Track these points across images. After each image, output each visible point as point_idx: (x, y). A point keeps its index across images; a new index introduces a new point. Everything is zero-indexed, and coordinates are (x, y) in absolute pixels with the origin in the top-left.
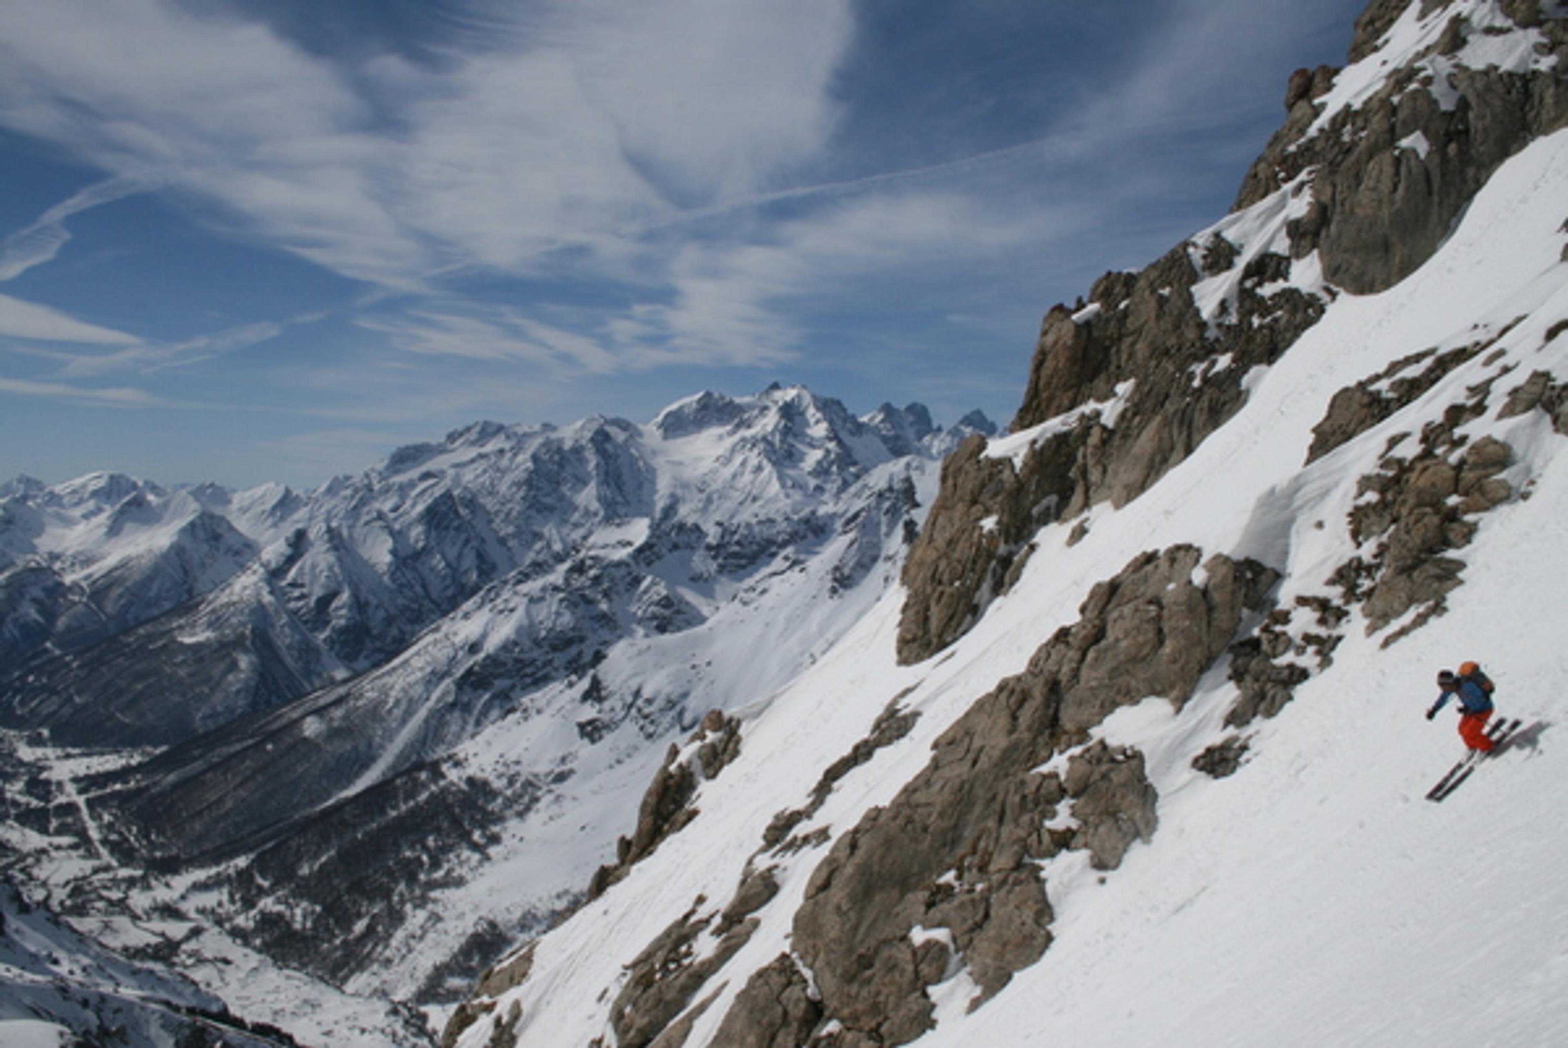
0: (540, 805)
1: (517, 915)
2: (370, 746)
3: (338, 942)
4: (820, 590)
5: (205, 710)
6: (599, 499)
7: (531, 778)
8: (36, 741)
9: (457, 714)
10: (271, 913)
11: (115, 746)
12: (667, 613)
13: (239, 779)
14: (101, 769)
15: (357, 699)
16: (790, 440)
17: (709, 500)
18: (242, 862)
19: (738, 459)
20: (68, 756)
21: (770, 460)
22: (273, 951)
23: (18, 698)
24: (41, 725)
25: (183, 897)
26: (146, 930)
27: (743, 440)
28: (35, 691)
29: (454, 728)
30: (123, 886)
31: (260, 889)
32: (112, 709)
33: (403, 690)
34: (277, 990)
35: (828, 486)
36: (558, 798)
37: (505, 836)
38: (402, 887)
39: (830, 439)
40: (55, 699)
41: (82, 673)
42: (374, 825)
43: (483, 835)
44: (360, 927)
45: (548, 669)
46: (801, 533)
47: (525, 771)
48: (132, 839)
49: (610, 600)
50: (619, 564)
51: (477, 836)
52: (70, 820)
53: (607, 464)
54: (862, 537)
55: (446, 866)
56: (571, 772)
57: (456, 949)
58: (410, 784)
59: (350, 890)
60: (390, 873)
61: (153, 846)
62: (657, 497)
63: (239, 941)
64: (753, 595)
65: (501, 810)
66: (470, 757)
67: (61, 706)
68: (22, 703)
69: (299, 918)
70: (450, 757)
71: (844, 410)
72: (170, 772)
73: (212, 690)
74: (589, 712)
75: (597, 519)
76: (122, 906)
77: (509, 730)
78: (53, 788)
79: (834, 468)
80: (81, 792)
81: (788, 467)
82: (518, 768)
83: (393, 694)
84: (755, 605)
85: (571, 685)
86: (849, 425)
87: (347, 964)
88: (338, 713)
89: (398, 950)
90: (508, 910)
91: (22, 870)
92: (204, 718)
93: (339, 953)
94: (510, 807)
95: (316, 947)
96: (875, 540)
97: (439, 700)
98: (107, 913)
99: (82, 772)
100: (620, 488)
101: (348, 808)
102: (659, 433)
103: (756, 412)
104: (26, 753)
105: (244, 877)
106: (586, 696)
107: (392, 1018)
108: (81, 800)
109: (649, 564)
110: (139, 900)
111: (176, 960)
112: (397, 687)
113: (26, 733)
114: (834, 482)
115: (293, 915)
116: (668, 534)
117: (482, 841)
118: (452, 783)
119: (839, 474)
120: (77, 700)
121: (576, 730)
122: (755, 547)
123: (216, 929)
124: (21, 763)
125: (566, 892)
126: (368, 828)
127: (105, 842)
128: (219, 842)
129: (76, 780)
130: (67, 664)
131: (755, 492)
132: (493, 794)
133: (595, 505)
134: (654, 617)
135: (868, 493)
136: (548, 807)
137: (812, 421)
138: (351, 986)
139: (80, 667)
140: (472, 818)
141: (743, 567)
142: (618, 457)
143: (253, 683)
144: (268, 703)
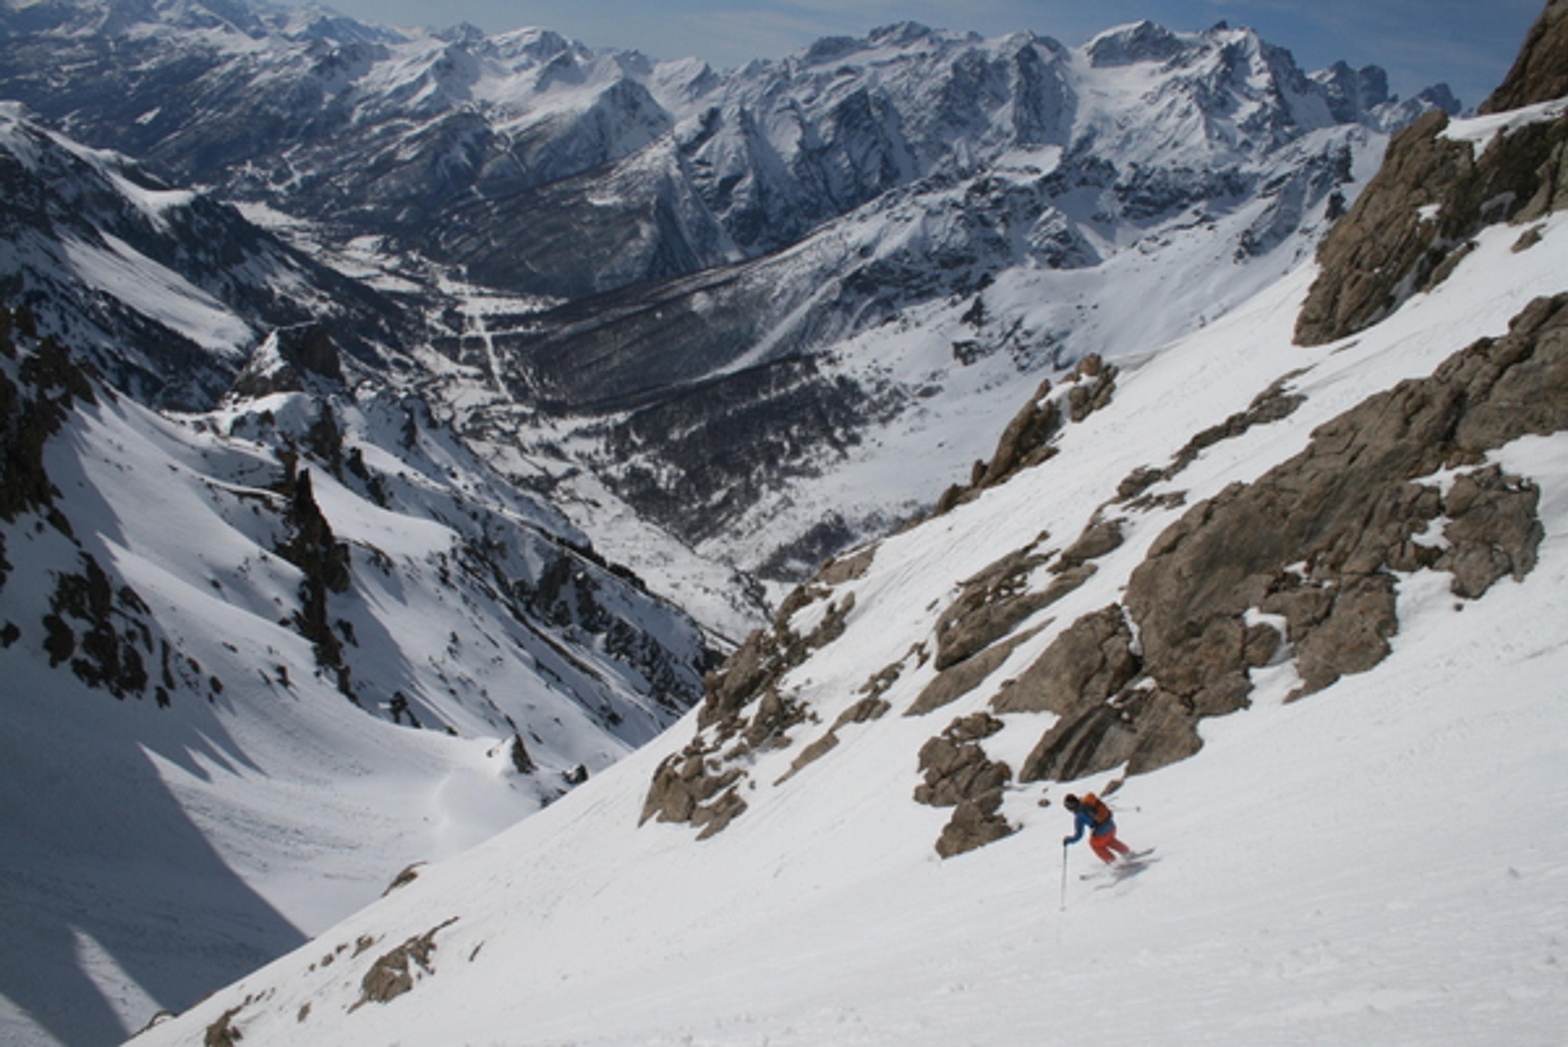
0: (904, 415)
1: (863, 514)
2: (751, 329)
3: (696, 506)
4: (1224, 252)
5: (605, 271)
6: (1014, 120)
7: (900, 388)
8: (455, 276)
9: (838, 313)
10: (639, 469)
11: (521, 291)
12: (1062, 248)
13: (627, 341)
14: (508, 311)
15: (746, 283)
16: (1227, 87)
17: (1128, 139)
18: (621, 417)
19: (1167, 100)
20: (481, 295)
21: (1200, 105)
22: (637, 503)
23: (443, 234)
24: (460, 262)
25: (565, 440)
26: (532, 463)
27: (1177, 79)
28: (458, 230)
29: (834, 326)
30: (516, 420)
31: (633, 444)
32: (523, 257)
33: (791, 281)
34: (636, 538)
35: (1257, 144)
36: (922, 412)
37: (865, 438)
38: (761, 467)
39: (1270, 92)
40: (474, 239)
41: (500, 220)
42: (744, 406)
43: (845, 434)
44: (717, 496)
45: (934, 284)
46: (1218, 189)
47: (895, 380)
48: (527, 379)
49: (1008, 226)
50: (1023, 190)
51: (838, 433)
52: (477, 352)
53: (1029, 84)
54: (1282, 203)
55: (805, 456)
56: (939, 389)
57: (802, 534)
58: (783, 373)
59: (713, 462)
60: (752, 453)
61: (544, 389)
62: (1074, 127)
63: (609, 488)
64: (1154, 245)
65: (865, 414)
66: (844, 357)
67: (479, 247)
68: (447, 239)
69: (664, 478)
70: (825, 354)
71: (1293, 63)
72: (568, 323)
73: (614, 252)
74: (967, 333)
75: (1008, 141)
76: (512, 438)
77: (886, 337)
78: (466, 321)
79: (1268, 125)
80: (489, 329)
81: (1218, 116)
82: (888, 375)
83: (781, 283)
84: (1153, 256)
85: (954, 304)
86: (1294, 80)
87: (700, 528)
88: (726, 293)
89: (749, 524)
90: (856, 508)
91: (434, 390)
92: (604, 278)
93: (695, 517)
94: (875, 412)
95: (676, 508)
96: (1295, 209)
97: (823, 297)
98: (499, 441)
99: (491, 311)
100: (1037, 111)
101: (722, 385)
102: (1088, 59)
103: (1195, 51)
104: (446, 286)
105: (621, 432)
106: (967, 318)
107: (734, 585)
108: (487, 336)
109: (1053, 195)
110: (528, 435)
111: (552, 493)
112: (786, 278)
113: (447, 268)
114: (1265, 139)
115: (659, 475)
116: (1079, 167)
117: (843, 439)
118: (824, 379)
119: (1272, 132)
120: (494, 243)
121: (951, 349)
122: (1166, 196)
123: (590, 474)
124: (441, 294)
125: (913, 503)
126: (738, 407)
127: (504, 378)
128: (602, 395)
129: (485, 317)
130: (488, 209)
131: (1177, 138)
132: (861, 397)
133: (1009, 126)
134: (1048, 250)
135: (1298, 157)
136: (911, 418)
137: (1255, 69)
138: (701, 549)
139: (498, 214)
140: (837, 417)
141: (1150, 214)
142: (1041, 78)
143: (651, 252)
144: (663, 273)
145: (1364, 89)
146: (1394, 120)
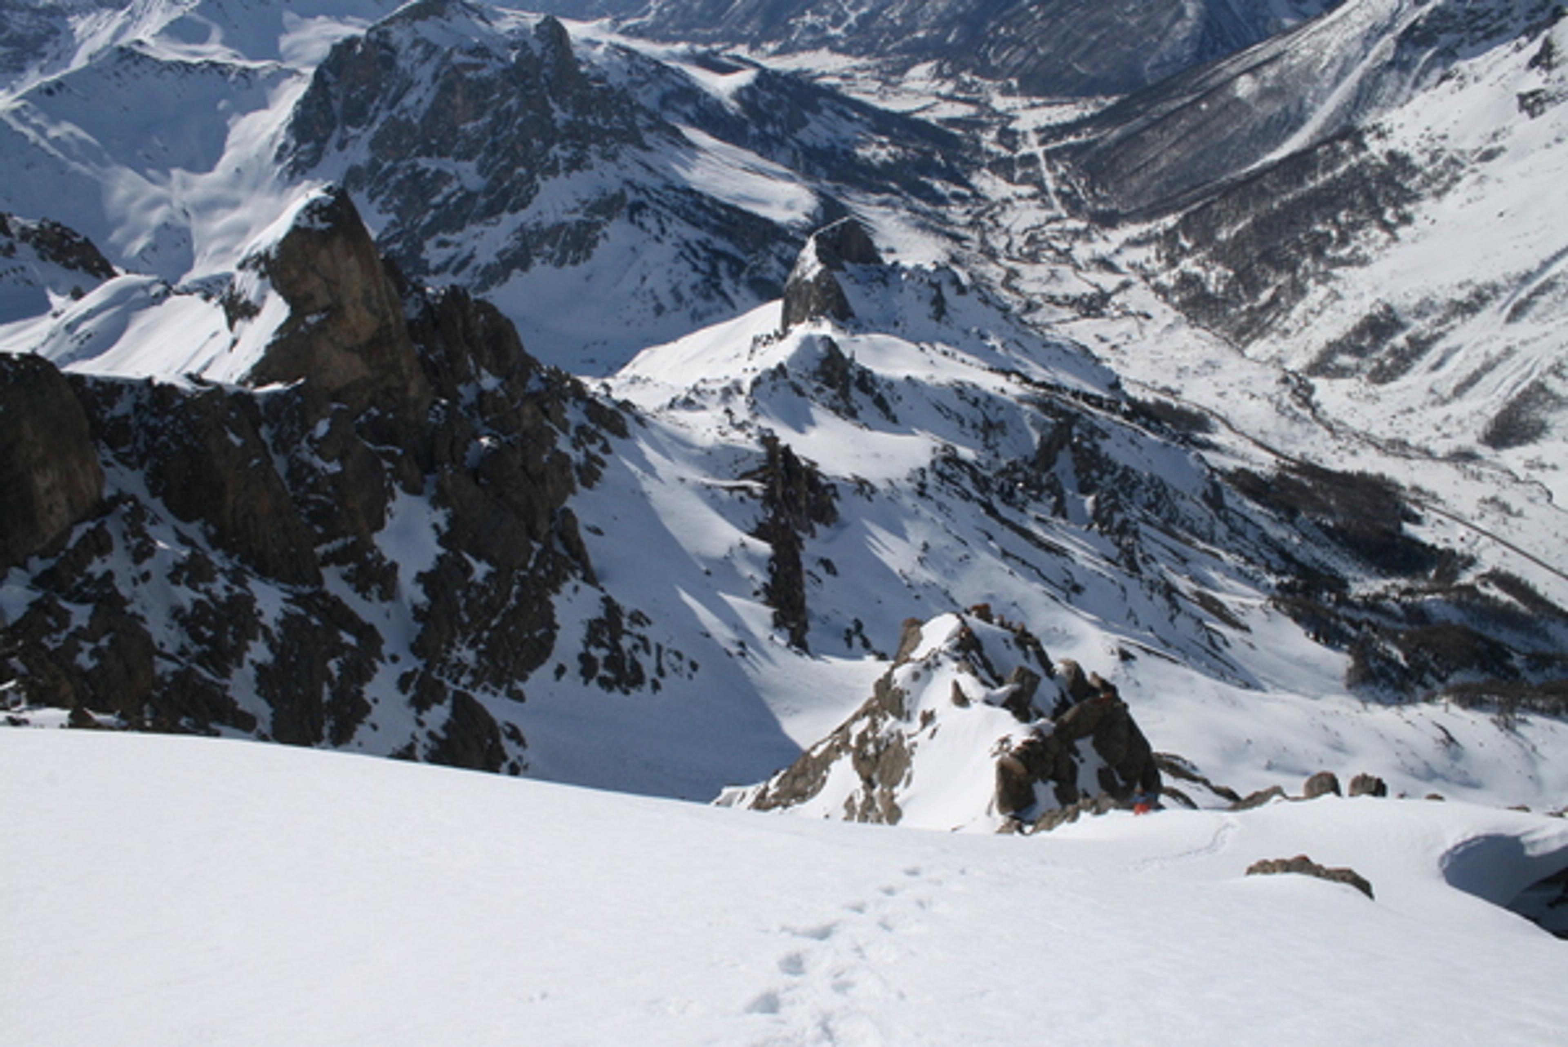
0: (1459, 186)
1: (1415, 300)
2: (1300, 107)
3: (1244, 308)
5: (1153, 60)
7: (1455, 155)
8: (1007, 91)
9: (1394, 73)
10: (1190, 274)
11: (1072, 96)
13: (1174, 138)
14: (1060, 120)
15: (1291, 57)
18: (1170, 221)
20: (1033, 106)
22: (1188, 310)
23: (992, 50)
24: (1010, 75)
25: (1118, 252)
26: (1086, 281)
28: (1003, 43)
29: (1390, 89)
30: (1069, 238)
31: (1182, 249)
32: (1070, 60)
33: (1340, 48)
34: (1186, 348)
36: (1481, 180)
37: (1417, 217)
38: (1308, 261)
40: (1022, 50)
41: (1044, 25)
42: (1290, 196)
43: (1396, 214)
44: (1265, 296)
45: (1507, 19)
47: (1450, 148)
48: (1080, 191)
51: (1389, 215)
52: (1031, 170)
55: (1354, 243)
56: (1502, 149)
57: (1349, 329)
58: (1330, 155)
59: (1259, 259)
60: (1299, 246)
61: (1097, 199)
63: (1160, 297)
65: (1419, 188)
66: (1395, 129)
67: (1027, 58)
68: (996, 54)
69: (1213, 280)
70: (1375, 127)
72: (1117, 125)
73: (1160, 39)
74: (1535, 81)
76: (1065, 256)
77: (1441, 100)
78: (1019, 138)
80: (1042, 142)
82: (1443, 143)
83: (1329, 51)
85: (1519, 48)
87: (1249, 330)
88: (1270, 72)
89: (1297, 322)
90: (1406, 294)
91: (991, 218)
92: (1154, 67)
93: (1244, 319)
94: (1428, 185)
95: (1225, 311)
97: (1376, 59)
98: (1054, 262)
99: (1043, 123)
101: (1268, 176)
104: (1000, 103)
105: (1170, 235)
106: (1534, 62)
107: (1282, 386)
108: (1040, 151)
110: (1081, 251)
111: (1105, 310)
112: (1334, 45)
113: (999, 83)
115: (1207, 278)
117: (1393, 221)
118: (1373, 157)
120: (1041, 51)
121: (1516, 101)
123: (1142, 284)
124: (995, 113)
125: (1469, 282)
126: (1284, 198)
127: (1058, 192)
128: (1153, 199)
129: (1038, 131)
130: (1032, 16)
132: (1414, 171)
136: (1468, 188)
138: (1251, 351)
139: (1042, 19)
140: (1387, 194)
143: (1199, 31)
144: (1213, 51)
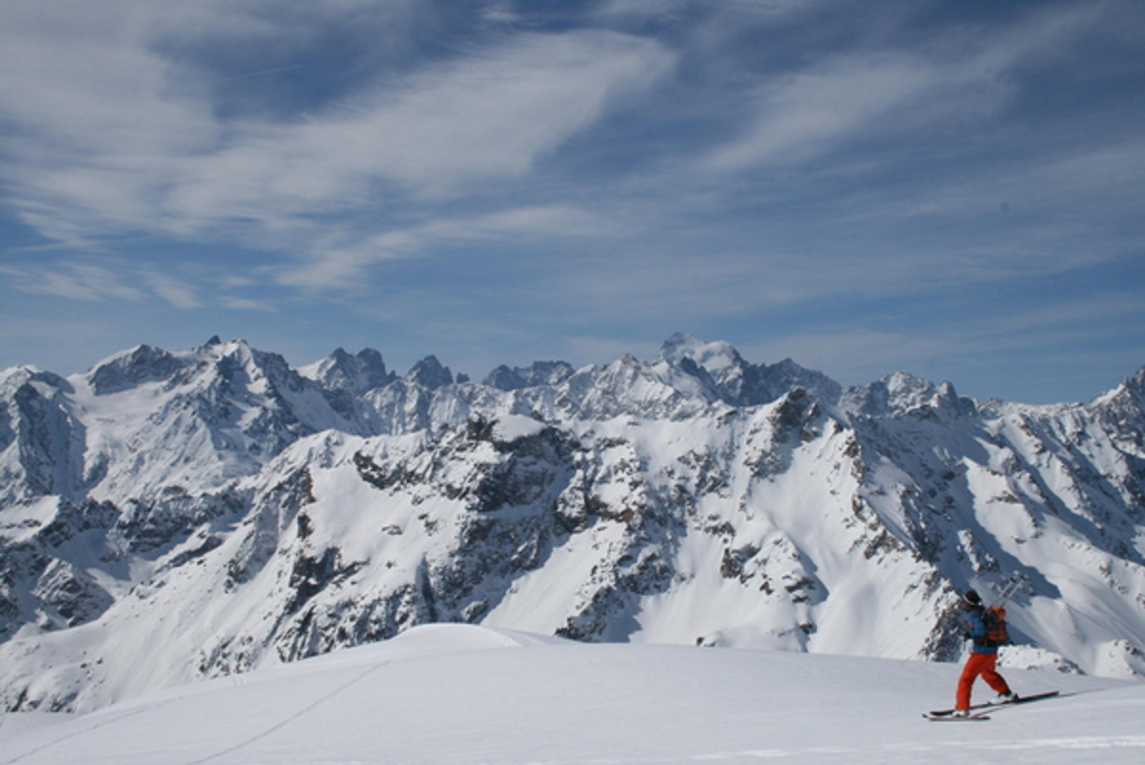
4: (215, 584)
6: (22, 460)
12: (72, 596)
16: (227, 398)
17: (140, 460)
19: (172, 418)
21: (205, 419)
27: (179, 397)
35: (264, 446)
39: (270, 396)
46: (219, 509)
49: (12, 586)
50: (23, 547)
53: (32, 422)
54: (259, 530)
62: (86, 455)
64: (151, 588)
71: (286, 365)
75: (19, 482)
79: (271, 427)
81: (224, 427)
84: (150, 599)
86: (290, 381)
96: (272, 533)
100: (44, 447)
102: (90, 389)
103: (193, 368)
109: (56, 545)
114: (271, 440)
116: (80, 512)
119: (276, 433)
122: (170, 525)
131: (187, 453)
133: (17, 466)
134: (59, 602)
135: (287, 467)
137: (252, 376)
141: (157, 545)
142: (44, 413)
145: (363, 371)
146: (385, 402)
